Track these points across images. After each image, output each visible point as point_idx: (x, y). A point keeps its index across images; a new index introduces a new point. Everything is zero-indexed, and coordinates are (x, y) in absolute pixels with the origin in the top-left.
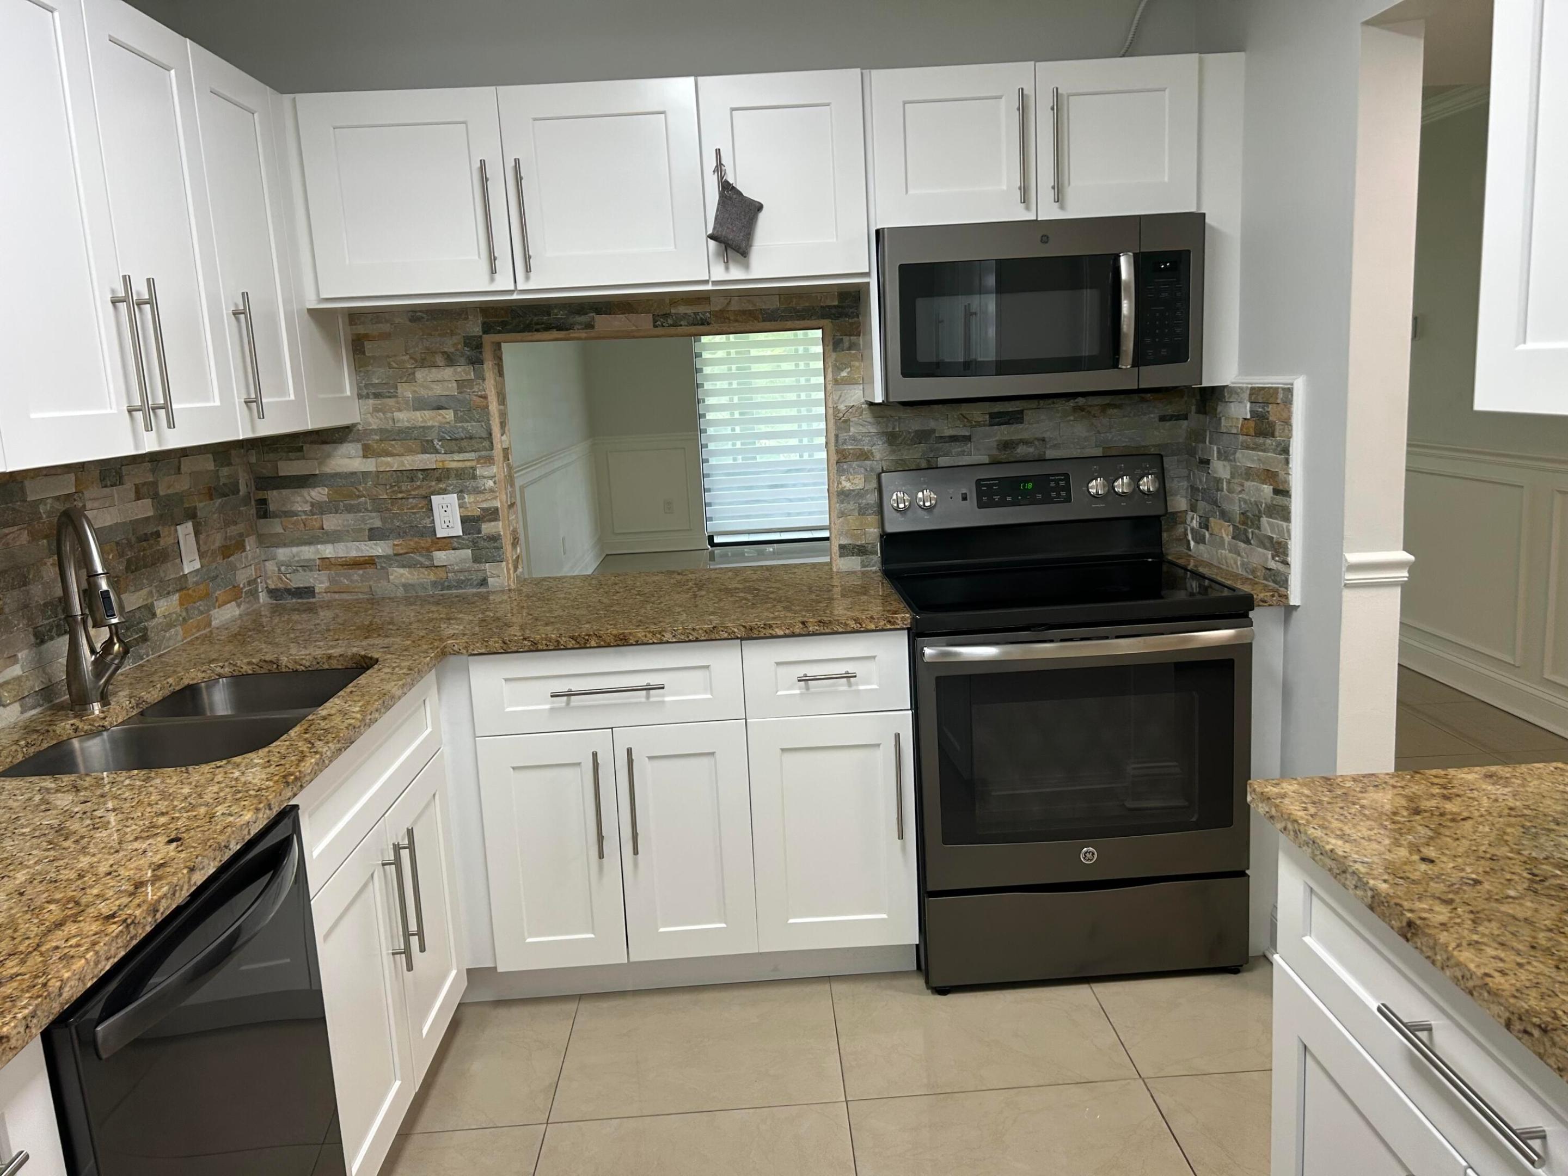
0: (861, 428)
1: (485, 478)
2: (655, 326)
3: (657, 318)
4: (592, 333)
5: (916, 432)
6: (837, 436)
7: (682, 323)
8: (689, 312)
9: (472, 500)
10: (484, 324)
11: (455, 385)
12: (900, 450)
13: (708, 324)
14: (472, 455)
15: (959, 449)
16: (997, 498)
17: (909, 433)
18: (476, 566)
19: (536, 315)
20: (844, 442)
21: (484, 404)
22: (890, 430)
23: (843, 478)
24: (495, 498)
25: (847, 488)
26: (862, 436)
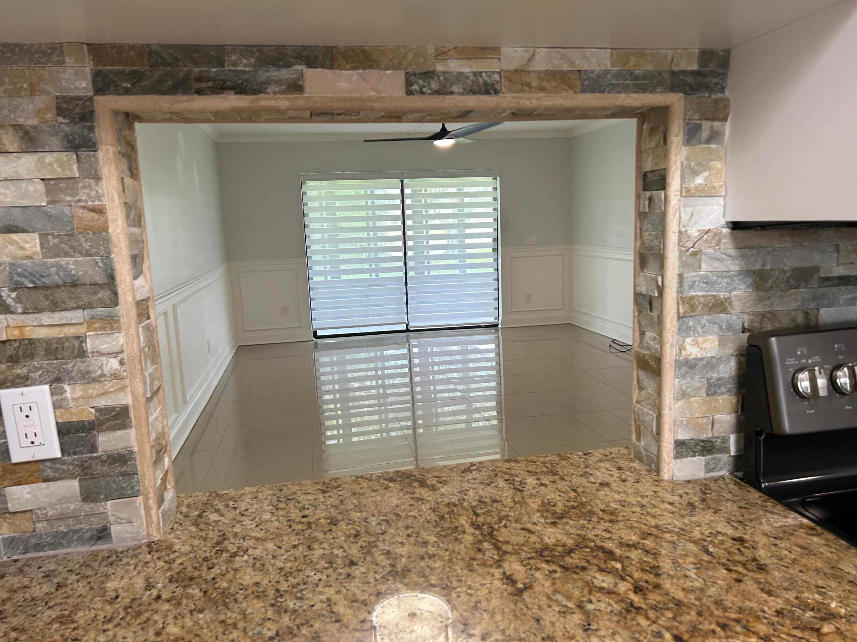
0: (717, 265)
1: (102, 355)
2: (409, 93)
3: (411, 78)
4: (300, 101)
5: (794, 270)
6: (681, 276)
7: (455, 89)
8: (466, 70)
9: (78, 394)
10: (96, 75)
11: (41, 187)
12: (769, 298)
13: (497, 92)
14: (77, 316)
15: (850, 296)
17: (784, 272)
18: (88, 507)
19: (196, 63)
20: (693, 287)
21: (101, 222)
22: (757, 267)
23: (689, 340)
24: (123, 389)
25: (693, 356)
26: (718, 277)
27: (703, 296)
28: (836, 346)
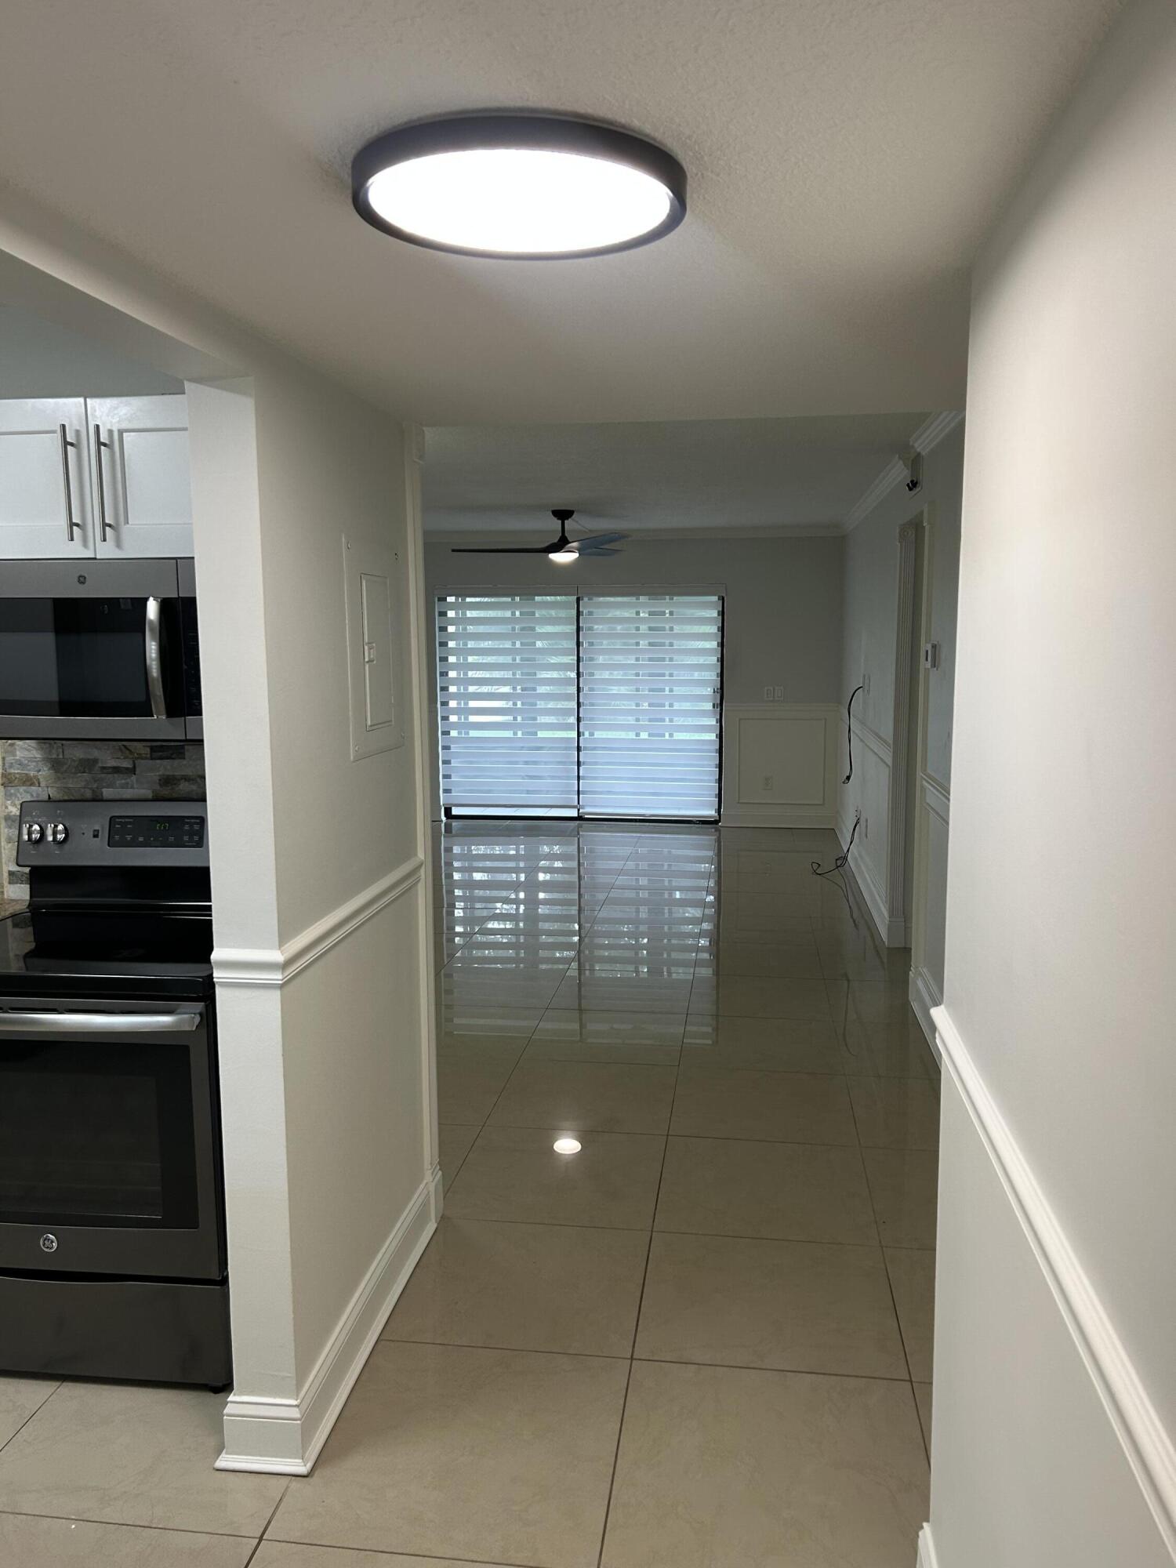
0: (26, 753)
5: (80, 760)
6: (4, 759)
12: (64, 778)
15: (123, 781)
16: (129, 837)
17: (74, 761)
20: (11, 766)
22: (54, 756)
23: (9, 802)
25: (13, 814)
26: (29, 761)
27: (18, 773)
28: (59, 812)
